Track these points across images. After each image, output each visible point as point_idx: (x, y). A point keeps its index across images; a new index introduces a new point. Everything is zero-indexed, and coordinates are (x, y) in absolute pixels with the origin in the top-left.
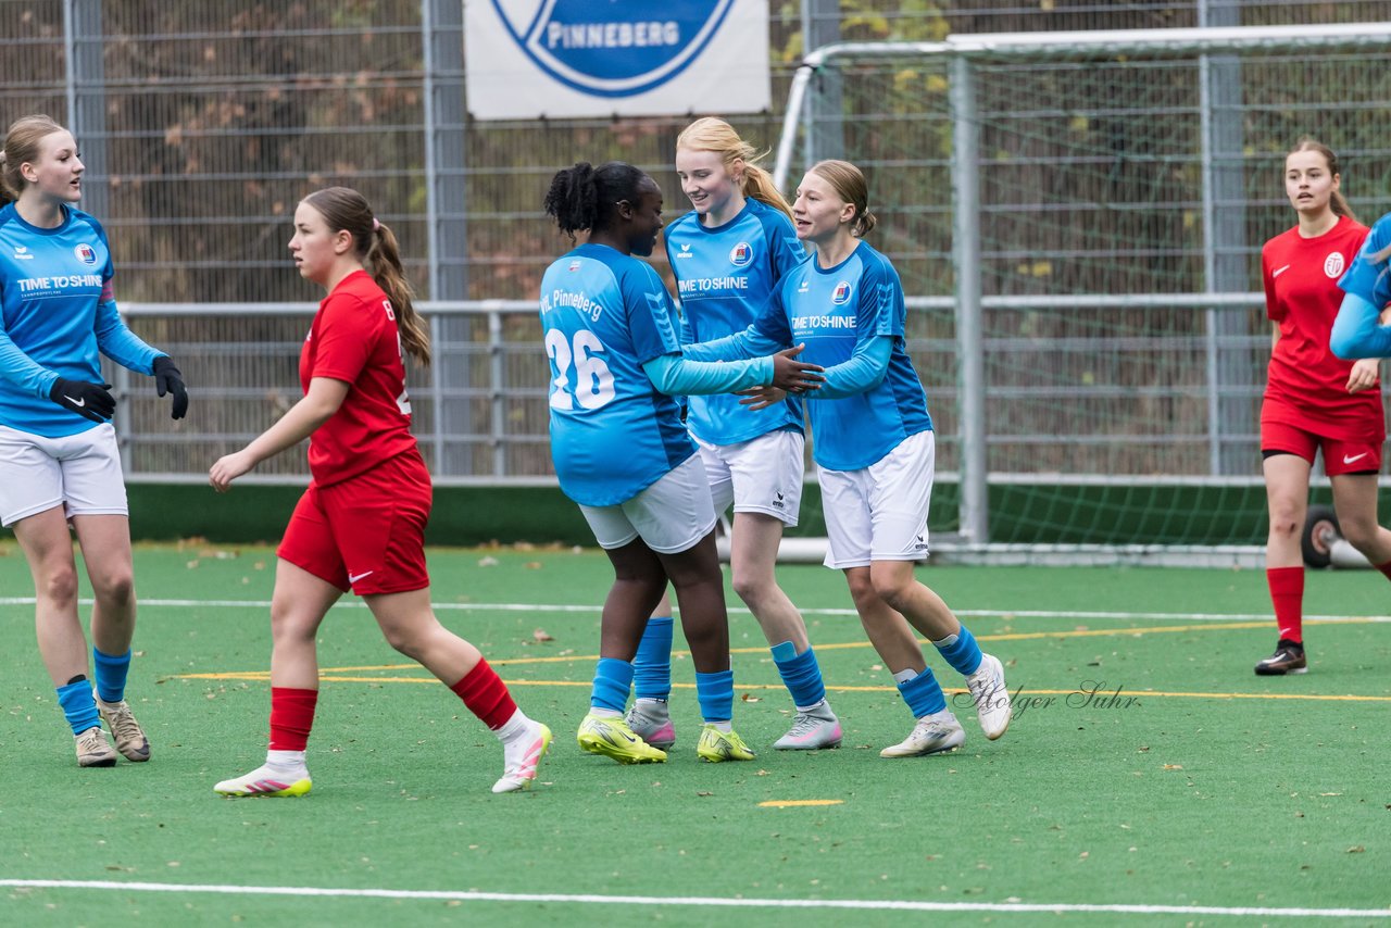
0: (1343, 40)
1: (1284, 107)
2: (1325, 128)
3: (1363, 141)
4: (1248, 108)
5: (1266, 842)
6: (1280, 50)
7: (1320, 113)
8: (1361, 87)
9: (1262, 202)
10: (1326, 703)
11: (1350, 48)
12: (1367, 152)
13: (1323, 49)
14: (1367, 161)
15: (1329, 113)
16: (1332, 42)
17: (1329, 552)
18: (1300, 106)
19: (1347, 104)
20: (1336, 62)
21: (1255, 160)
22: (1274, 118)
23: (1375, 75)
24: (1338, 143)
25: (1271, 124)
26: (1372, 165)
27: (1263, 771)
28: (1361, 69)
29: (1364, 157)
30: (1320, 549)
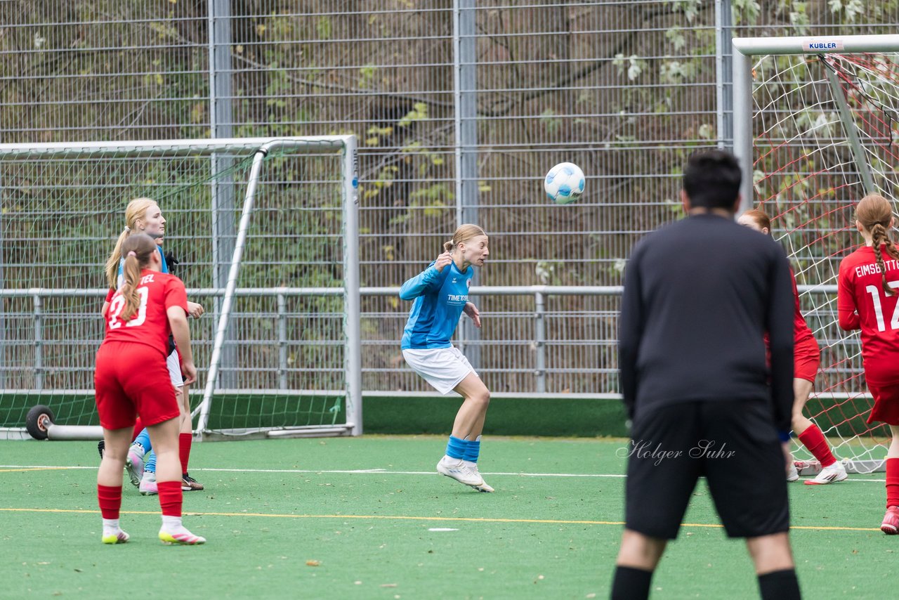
0: (57, 151)
1: (25, 188)
2: (46, 199)
3: (68, 207)
4: (4, 188)
5: (8, 589)
6: (22, 156)
7: (44, 190)
8: (67, 177)
9: (11, 239)
10: (43, 513)
11: (60, 155)
12: (69, 212)
13: (45, 156)
14: (70, 217)
15: (49, 191)
16: (50, 152)
17: (47, 430)
18: (33, 187)
19: (59, 186)
20: (52, 163)
21: (9, 216)
22: (19, 193)
23: (74, 170)
24: (54, 207)
25: (17, 197)
26: (72, 219)
27: (8, 551)
28: (67, 167)
29: (67, 215)
30: (41, 429)
